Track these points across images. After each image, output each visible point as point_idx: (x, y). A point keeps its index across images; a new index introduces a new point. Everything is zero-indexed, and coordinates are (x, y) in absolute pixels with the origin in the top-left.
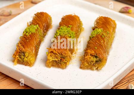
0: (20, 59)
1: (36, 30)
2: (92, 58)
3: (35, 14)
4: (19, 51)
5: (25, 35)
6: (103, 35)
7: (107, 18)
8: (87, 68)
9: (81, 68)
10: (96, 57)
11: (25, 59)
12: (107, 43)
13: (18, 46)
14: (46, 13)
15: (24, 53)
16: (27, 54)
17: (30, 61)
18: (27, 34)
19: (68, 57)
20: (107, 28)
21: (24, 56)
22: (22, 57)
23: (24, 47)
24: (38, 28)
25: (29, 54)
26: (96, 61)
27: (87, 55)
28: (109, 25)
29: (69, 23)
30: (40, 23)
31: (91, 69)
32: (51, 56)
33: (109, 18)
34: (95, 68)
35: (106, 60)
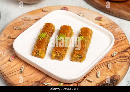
0: (36, 55)
1: (45, 36)
2: (77, 56)
3: (45, 24)
4: (36, 50)
5: (39, 39)
6: (84, 40)
7: (87, 28)
8: (75, 61)
9: (71, 60)
10: (80, 55)
11: (39, 55)
12: (86, 46)
13: (35, 47)
14: (51, 24)
15: (39, 51)
16: (40, 52)
17: (42, 56)
18: (40, 39)
19: (64, 55)
20: (87, 35)
21: (39, 53)
22: (38, 53)
23: (39, 48)
24: (46, 35)
25: (42, 52)
26: (80, 58)
27: (75, 54)
28: (88, 34)
29: (65, 32)
30: (48, 31)
31: (77, 61)
32: (54, 54)
33: (89, 28)
34: (79, 61)
35: (85, 57)
